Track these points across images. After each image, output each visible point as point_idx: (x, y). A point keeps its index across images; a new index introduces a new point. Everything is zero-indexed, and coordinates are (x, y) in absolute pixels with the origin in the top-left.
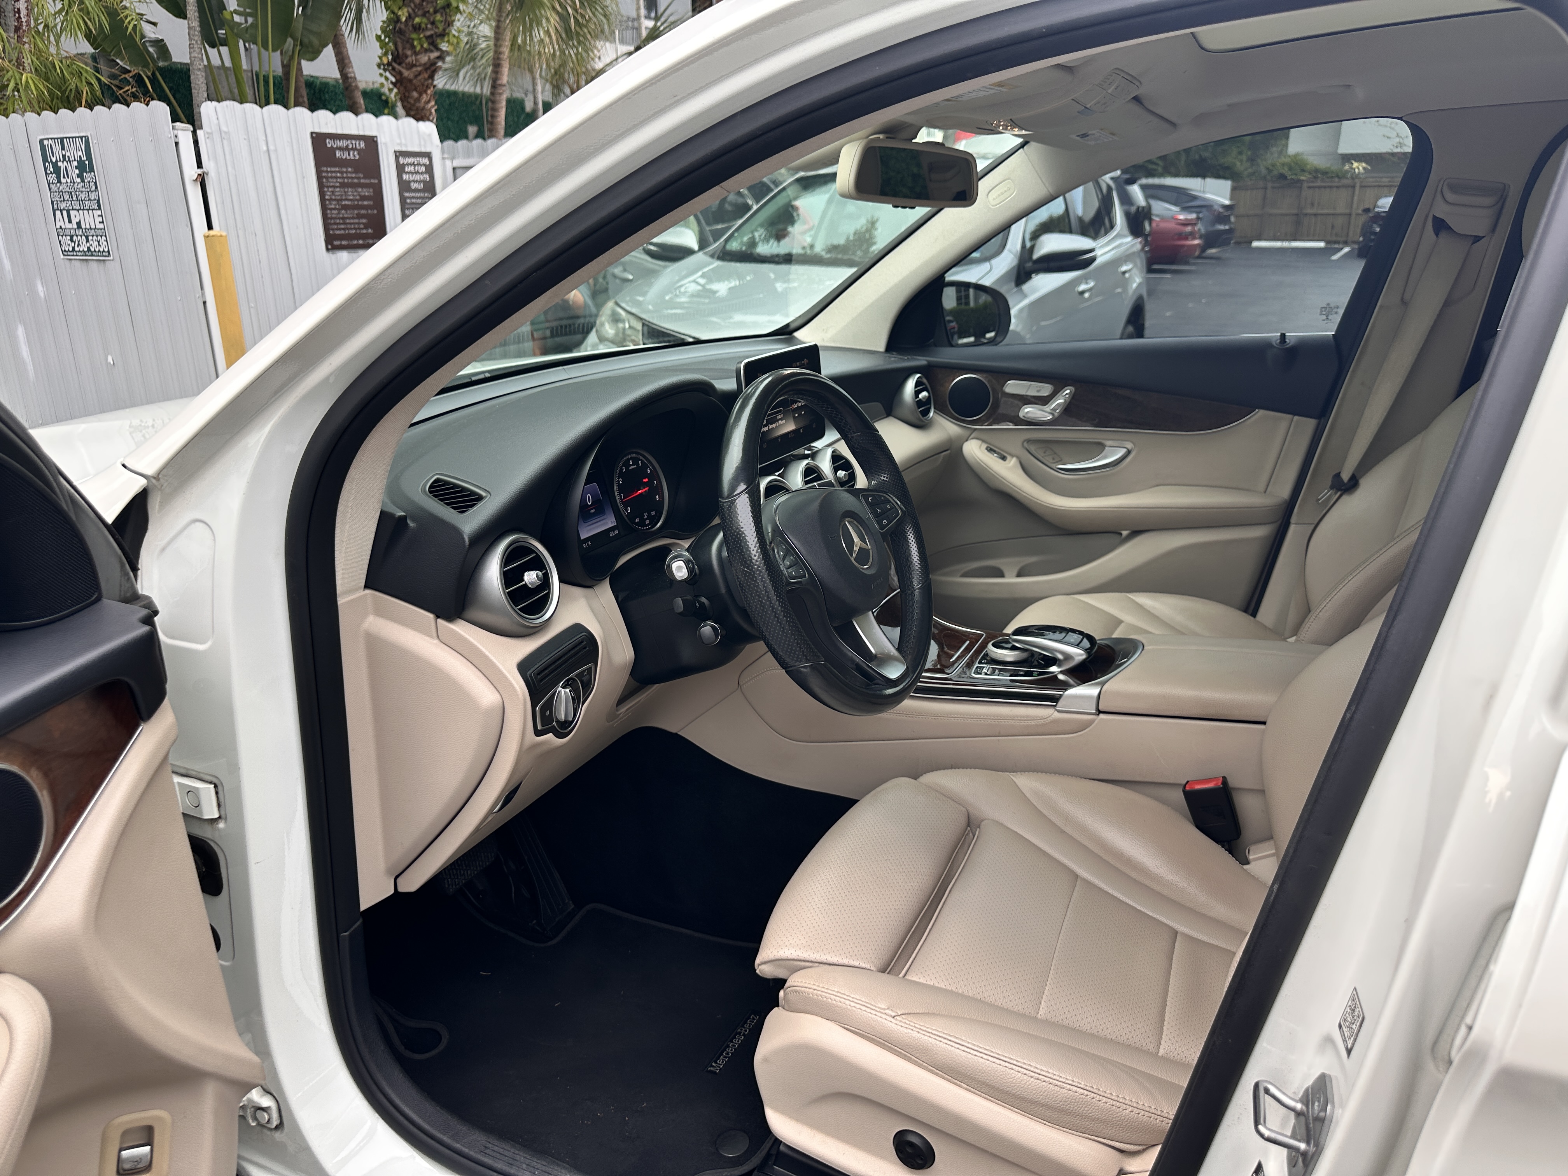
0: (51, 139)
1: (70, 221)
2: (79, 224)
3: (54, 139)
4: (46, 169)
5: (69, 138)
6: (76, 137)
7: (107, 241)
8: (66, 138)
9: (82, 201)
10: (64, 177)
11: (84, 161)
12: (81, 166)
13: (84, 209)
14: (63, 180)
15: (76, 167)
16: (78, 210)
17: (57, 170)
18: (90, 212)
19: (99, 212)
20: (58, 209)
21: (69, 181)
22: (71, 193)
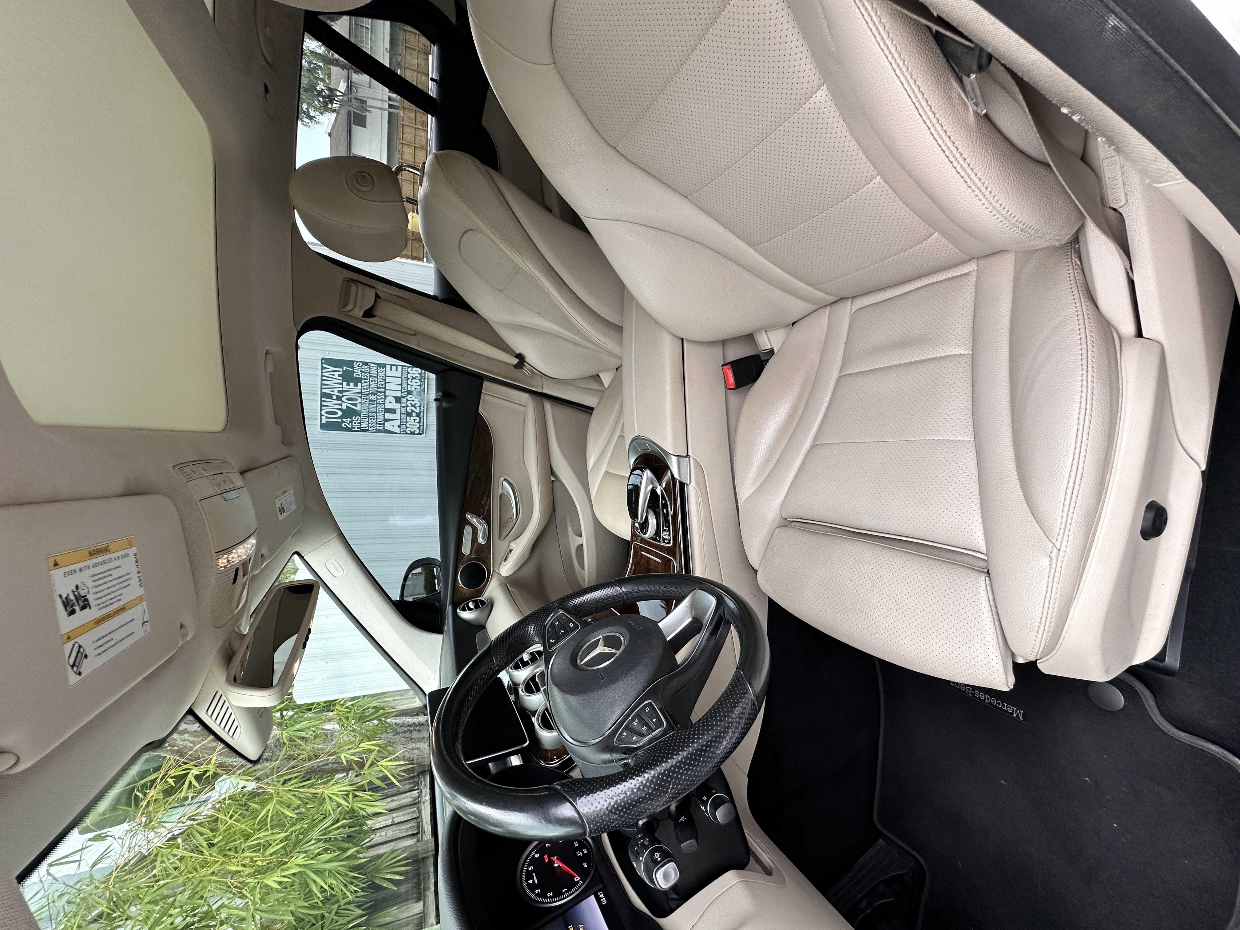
0: (321, 410)
1: (393, 411)
2: (398, 400)
3: (322, 406)
4: (348, 429)
5: (322, 385)
6: (322, 376)
7: (413, 366)
8: (322, 389)
9: (378, 388)
10: (356, 405)
11: (343, 371)
12: (348, 377)
13: (385, 388)
14: (358, 408)
15: (348, 385)
16: (386, 397)
17: (349, 413)
18: (388, 379)
19: (388, 367)
20: (384, 424)
21: (359, 400)
22: (370, 401)
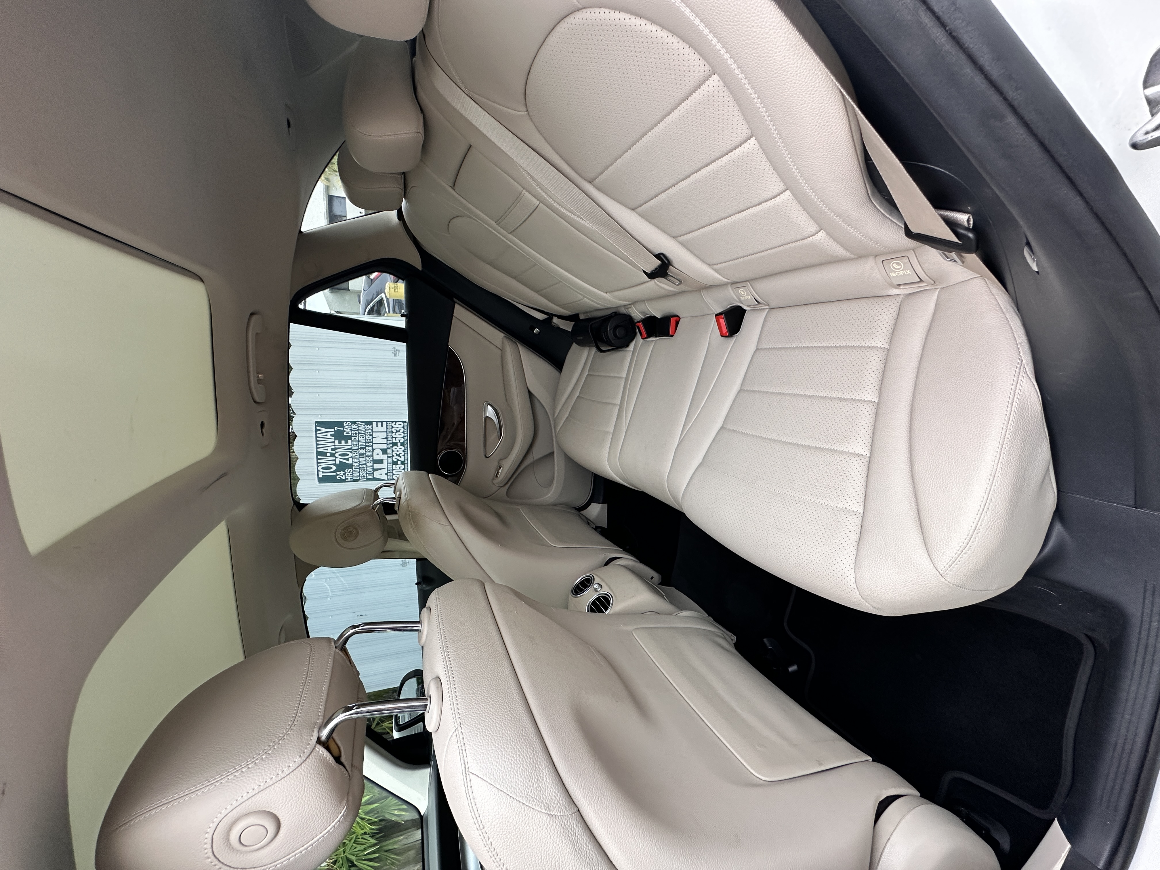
0: (318, 466)
1: (381, 461)
2: (384, 451)
3: (318, 463)
4: (342, 481)
5: (317, 445)
6: (316, 437)
7: (396, 422)
8: (317, 448)
9: (366, 443)
10: (347, 459)
11: (335, 431)
12: (340, 436)
13: (372, 442)
15: (340, 442)
16: (373, 450)
17: (342, 467)
18: (374, 435)
19: (374, 424)
21: (350, 455)
22: (360, 455)
